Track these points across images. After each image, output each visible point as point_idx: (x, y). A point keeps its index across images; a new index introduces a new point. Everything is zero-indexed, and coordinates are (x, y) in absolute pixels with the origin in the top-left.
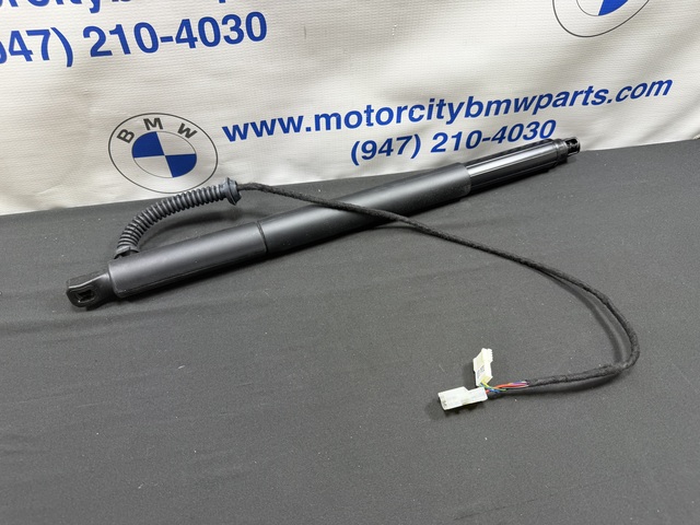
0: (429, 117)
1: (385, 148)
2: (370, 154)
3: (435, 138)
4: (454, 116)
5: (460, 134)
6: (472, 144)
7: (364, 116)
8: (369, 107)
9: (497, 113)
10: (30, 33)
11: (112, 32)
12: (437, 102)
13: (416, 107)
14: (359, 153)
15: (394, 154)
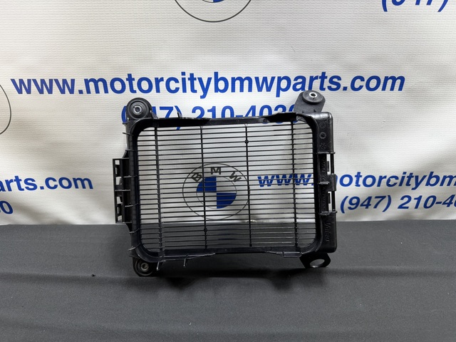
0: (401, 185)
1: (366, 203)
2: (354, 206)
3: (402, 199)
4: (417, 184)
5: (421, 197)
6: (428, 205)
7: (355, 179)
8: (359, 173)
9: (449, 184)
10: (162, 108)
11: (209, 111)
12: (408, 174)
13: (392, 177)
14: (347, 204)
15: (371, 208)
